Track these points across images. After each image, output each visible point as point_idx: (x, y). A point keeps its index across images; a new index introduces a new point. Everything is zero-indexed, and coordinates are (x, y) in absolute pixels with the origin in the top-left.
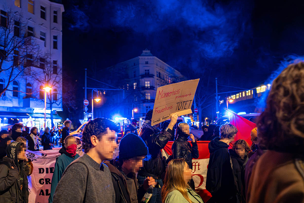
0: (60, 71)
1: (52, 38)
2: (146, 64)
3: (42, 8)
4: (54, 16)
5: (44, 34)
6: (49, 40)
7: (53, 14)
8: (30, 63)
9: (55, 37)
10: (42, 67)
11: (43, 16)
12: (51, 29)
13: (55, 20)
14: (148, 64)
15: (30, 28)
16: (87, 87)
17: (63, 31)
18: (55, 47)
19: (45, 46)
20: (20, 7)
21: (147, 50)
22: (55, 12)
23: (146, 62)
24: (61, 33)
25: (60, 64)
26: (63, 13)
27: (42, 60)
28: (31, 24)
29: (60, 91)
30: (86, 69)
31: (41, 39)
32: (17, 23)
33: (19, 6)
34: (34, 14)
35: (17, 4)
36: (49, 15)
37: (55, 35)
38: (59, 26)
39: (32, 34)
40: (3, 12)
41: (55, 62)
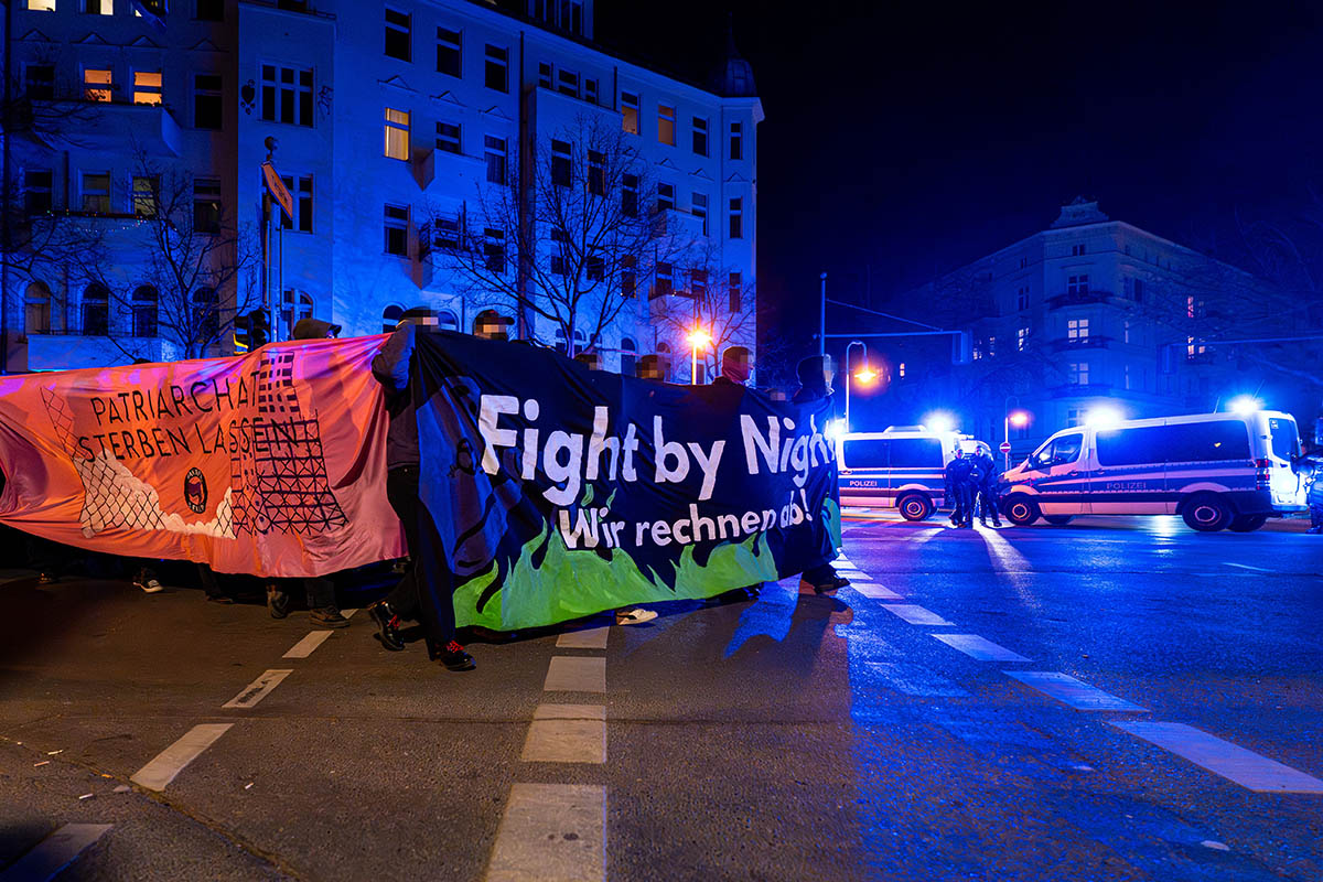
1: (727, 206)
2: (1075, 253)
3: (698, 123)
4: (733, 139)
5: (700, 199)
6: (719, 217)
7: (729, 135)
8: (663, 288)
9: (736, 204)
10: (699, 293)
11: (700, 145)
12: (723, 181)
13: (736, 153)
14: (1082, 252)
15: (666, 190)
17: (759, 181)
18: (736, 231)
19: (706, 233)
20: (639, 133)
21: (1081, 202)
22: (736, 128)
23: (1075, 248)
24: (754, 186)
25: (749, 281)
26: (760, 125)
27: (699, 275)
28: (666, 175)
31: (695, 213)
32: (631, 180)
33: (635, 133)
34: (674, 145)
35: (629, 126)
36: (717, 141)
37: (734, 197)
38: (749, 166)
39: (670, 205)
40: (595, 157)
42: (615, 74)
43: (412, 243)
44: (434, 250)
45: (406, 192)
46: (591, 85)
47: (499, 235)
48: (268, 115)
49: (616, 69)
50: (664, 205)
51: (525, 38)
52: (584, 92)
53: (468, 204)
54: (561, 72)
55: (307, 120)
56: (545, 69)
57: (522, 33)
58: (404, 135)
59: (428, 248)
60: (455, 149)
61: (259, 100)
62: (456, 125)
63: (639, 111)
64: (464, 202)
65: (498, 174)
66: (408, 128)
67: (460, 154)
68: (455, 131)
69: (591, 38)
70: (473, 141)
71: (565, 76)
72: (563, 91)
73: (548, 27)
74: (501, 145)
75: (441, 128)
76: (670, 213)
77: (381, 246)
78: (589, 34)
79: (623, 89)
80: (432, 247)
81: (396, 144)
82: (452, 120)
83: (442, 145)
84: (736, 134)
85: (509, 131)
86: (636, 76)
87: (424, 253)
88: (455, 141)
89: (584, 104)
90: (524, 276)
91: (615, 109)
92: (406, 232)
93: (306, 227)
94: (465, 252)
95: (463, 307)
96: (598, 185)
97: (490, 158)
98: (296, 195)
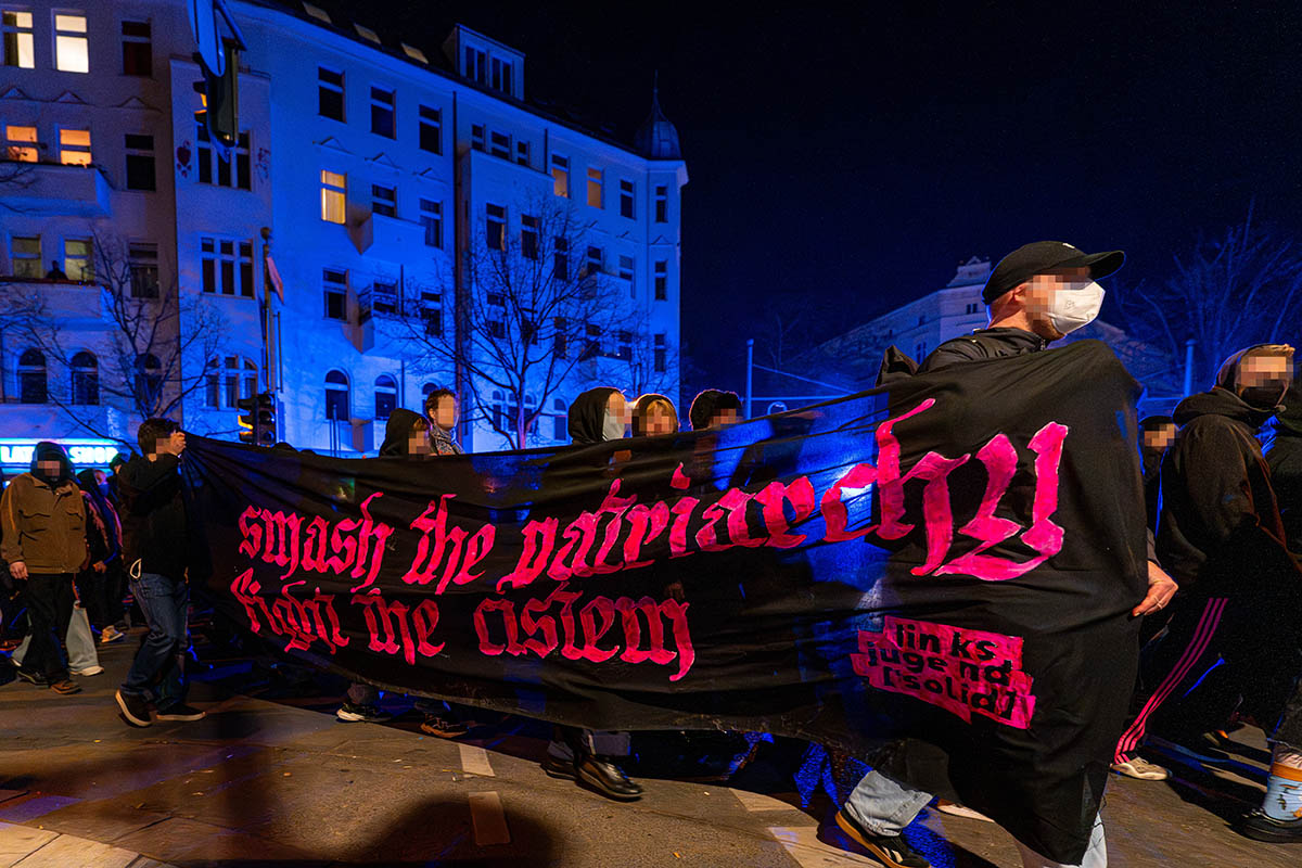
0: (672, 358)
1: (653, 267)
2: (968, 312)
3: (626, 186)
4: (658, 202)
5: (628, 262)
6: (645, 278)
7: (655, 198)
8: (593, 350)
9: (661, 267)
10: (626, 355)
11: (627, 208)
12: (648, 244)
13: (661, 216)
14: (975, 311)
15: (594, 252)
16: (753, 396)
17: (683, 244)
18: (661, 293)
19: (633, 296)
20: (569, 196)
21: (975, 263)
22: (661, 191)
23: (969, 306)
24: (678, 248)
25: (674, 338)
26: (683, 188)
27: (626, 336)
28: (595, 238)
30: (751, 342)
31: (623, 276)
32: (561, 243)
33: (566, 195)
34: (603, 208)
35: (559, 189)
36: (644, 204)
37: (660, 260)
38: (673, 229)
39: (599, 268)
40: (527, 220)
41: (660, 339)
42: (546, 136)
43: (352, 308)
44: (375, 315)
45: (342, 256)
46: (523, 148)
47: (435, 298)
48: (205, 177)
49: (546, 131)
50: (593, 269)
51: (458, 99)
52: (516, 155)
53: (405, 268)
54: (494, 134)
55: (245, 183)
56: (477, 131)
57: (455, 93)
58: (340, 198)
59: (369, 312)
60: (391, 212)
61: (194, 161)
62: (392, 188)
63: (568, 173)
64: (402, 267)
65: (435, 240)
66: (344, 191)
67: (397, 218)
68: (391, 195)
69: (522, 98)
70: (408, 204)
71: (497, 138)
72: (496, 153)
73: (479, 86)
74: (436, 208)
75: (377, 191)
76: (599, 275)
77: (322, 309)
78: (519, 93)
79: (552, 152)
80: (374, 312)
81: (332, 207)
82: (387, 182)
83: (377, 208)
84: (662, 198)
85: (442, 194)
86: (565, 139)
87: (364, 317)
88: (389, 203)
89: (516, 167)
90: (463, 332)
91: (546, 172)
92: (345, 296)
93: (248, 291)
94: (404, 317)
95: (403, 370)
96: (531, 249)
97: (426, 221)
98: (237, 259)
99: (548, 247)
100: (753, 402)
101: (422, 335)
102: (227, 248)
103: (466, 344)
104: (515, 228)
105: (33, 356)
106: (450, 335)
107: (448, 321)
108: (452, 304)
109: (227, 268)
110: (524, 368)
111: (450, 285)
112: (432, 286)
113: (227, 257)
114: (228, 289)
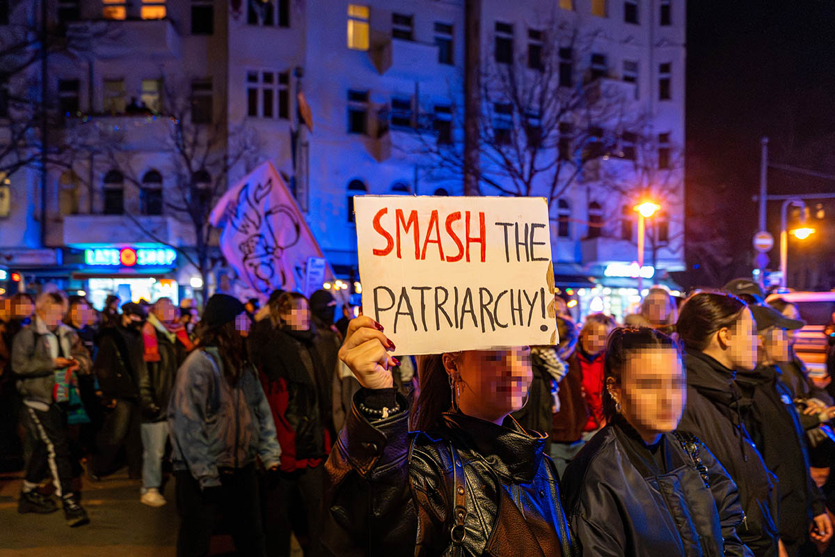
0: (677, 158)
1: (656, 68)
4: (663, 7)
5: (633, 66)
6: (648, 79)
7: (659, 3)
8: (596, 151)
9: (665, 68)
10: (630, 154)
11: (631, 15)
12: (652, 47)
13: (666, 20)
15: (598, 58)
16: (769, 192)
17: (688, 45)
18: (665, 92)
19: (637, 98)
20: (573, 8)
24: (683, 50)
25: (678, 137)
27: (629, 136)
28: (599, 46)
29: (678, 213)
30: (766, 140)
31: (628, 79)
32: (566, 53)
33: (570, 8)
34: (607, 16)
35: (564, 2)
36: (648, 9)
37: (664, 62)
38: (678, 31)
39: (604, 74)
40: (534, 34)
41: (664, 137)
43: (372, 124)
44: (393, 129)
45: (365, 79)
47: (447, 110)
48: (252, 19)
50: (597, 74)
53: (422, 85)
55: (285, 22)
58: (364, 27)
59: (386, 127)
60: (408, 37)
61: (244, 6)
62: (409, 15)
64: (417, 84)
65: (446, 57)
66: (368, 21)
67: (413, 41)
68: (408, 20)
70: (423, 28)
74: (448, 29)
75: (397, 18)
76: (605, 84)
77: (345, 127)
80: (390, 125)
81: (356, 35)
82: (405, 9)
83: (397, 34)
84: (665, 2)
87: (382, 131)
88: (408, 29)
90: (471, 143)
92: (366, 113)
93: (284, 114)
94: (419, 129)
95: (416, 181)
96: (536, 59)
97: (439, 42)
98: (276, 87)
99: (554, 60)
100: (769, 202)
101: (434, 148)
102: (268, 78)
103: (474, 154)
104: (522, 43)
105: (115, 175)
106: (459, 148)
107: (458, 133)
108: (462, 118)
109: (268, 94)
110: (531, 175)
111: (460, 99)
112: (444, 100)
113: (268, 86)
114: (268, 113)
